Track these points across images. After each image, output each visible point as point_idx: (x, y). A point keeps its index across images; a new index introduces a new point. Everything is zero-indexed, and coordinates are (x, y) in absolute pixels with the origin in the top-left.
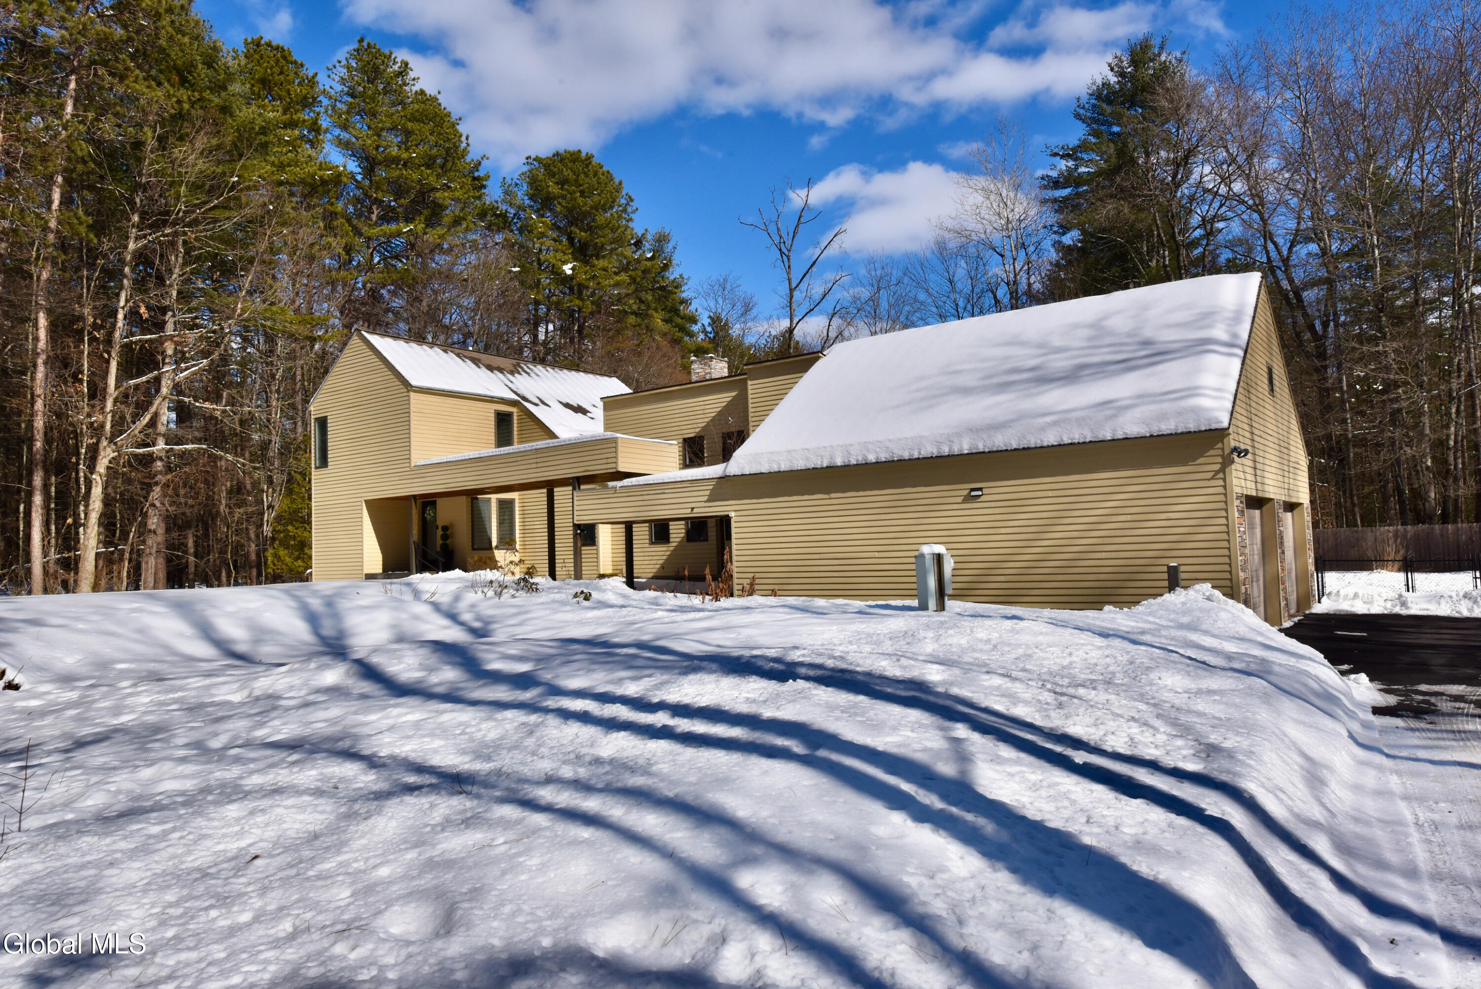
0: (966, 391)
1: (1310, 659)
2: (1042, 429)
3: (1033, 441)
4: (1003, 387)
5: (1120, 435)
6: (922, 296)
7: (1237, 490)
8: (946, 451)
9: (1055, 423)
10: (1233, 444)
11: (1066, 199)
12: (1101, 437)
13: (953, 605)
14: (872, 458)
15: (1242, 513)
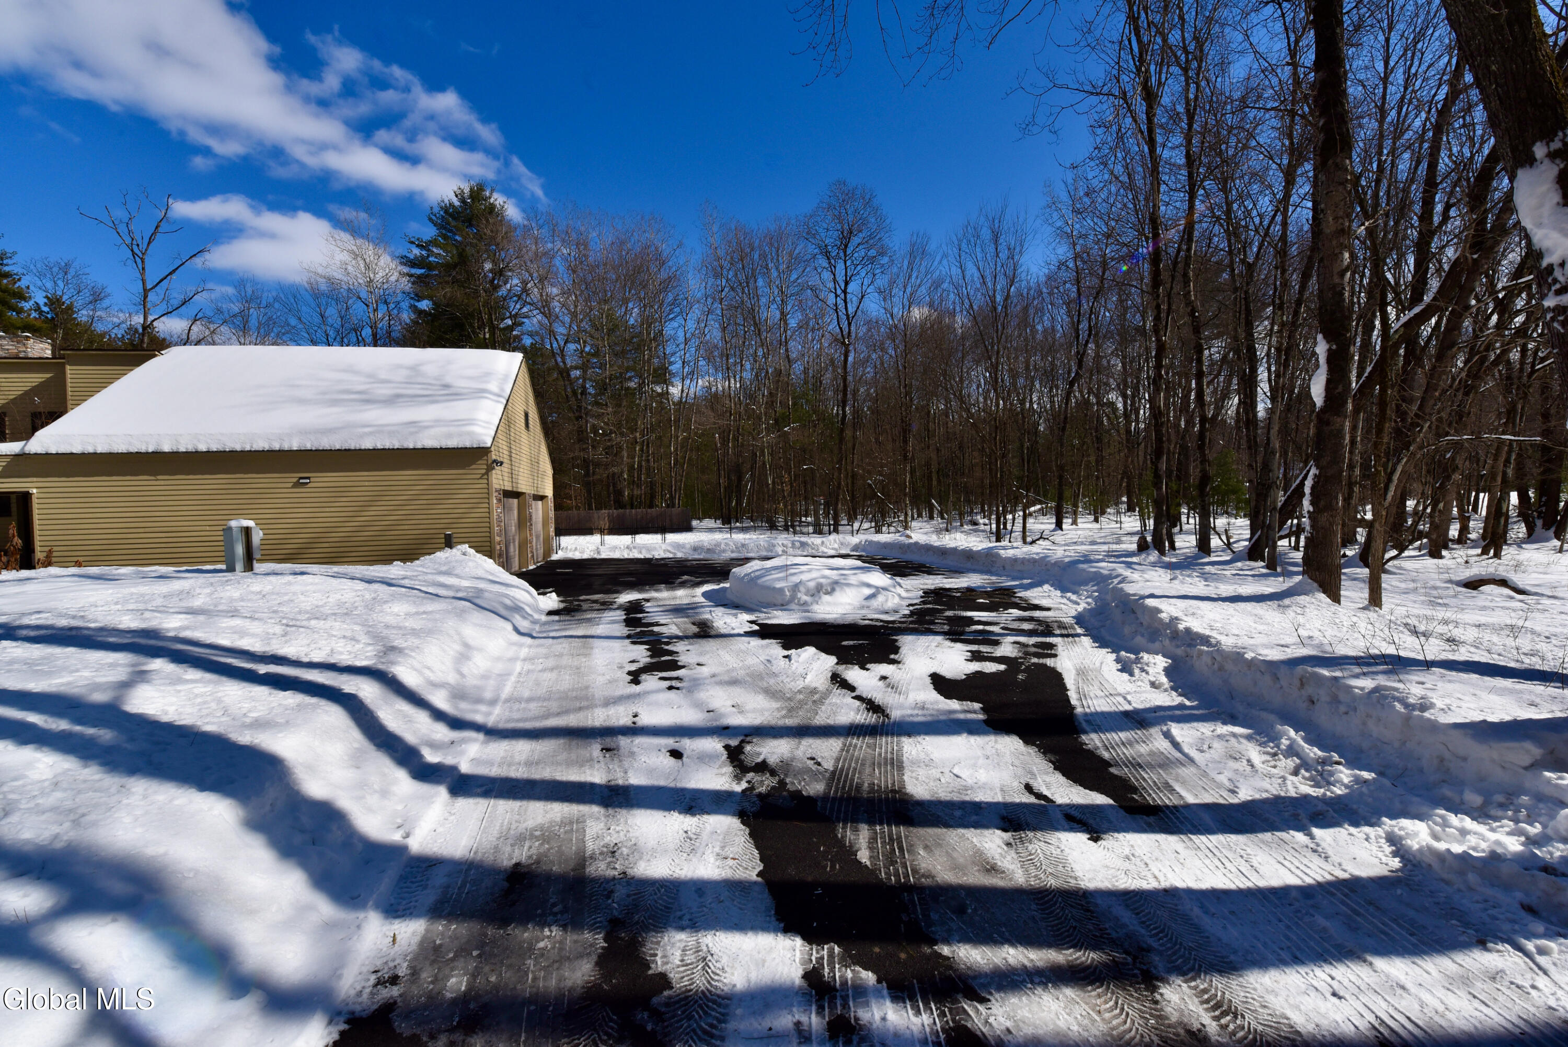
0: (302, 401)
1: (517, 587)
2: (362, 436)
3: (353, 445)
4: (335, 403)
5: (419, 446)
6: (293, 322)
7: (498, 487)
8: (276, 446)
9: (371, 433)
10: (494, 457)
11: (419, 277)
12: (405, 446)
13: (259, 567)
14: (203, 448)
15: (499, 500)
